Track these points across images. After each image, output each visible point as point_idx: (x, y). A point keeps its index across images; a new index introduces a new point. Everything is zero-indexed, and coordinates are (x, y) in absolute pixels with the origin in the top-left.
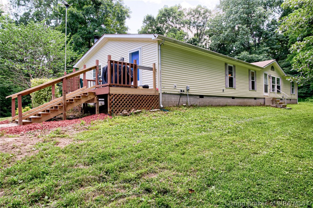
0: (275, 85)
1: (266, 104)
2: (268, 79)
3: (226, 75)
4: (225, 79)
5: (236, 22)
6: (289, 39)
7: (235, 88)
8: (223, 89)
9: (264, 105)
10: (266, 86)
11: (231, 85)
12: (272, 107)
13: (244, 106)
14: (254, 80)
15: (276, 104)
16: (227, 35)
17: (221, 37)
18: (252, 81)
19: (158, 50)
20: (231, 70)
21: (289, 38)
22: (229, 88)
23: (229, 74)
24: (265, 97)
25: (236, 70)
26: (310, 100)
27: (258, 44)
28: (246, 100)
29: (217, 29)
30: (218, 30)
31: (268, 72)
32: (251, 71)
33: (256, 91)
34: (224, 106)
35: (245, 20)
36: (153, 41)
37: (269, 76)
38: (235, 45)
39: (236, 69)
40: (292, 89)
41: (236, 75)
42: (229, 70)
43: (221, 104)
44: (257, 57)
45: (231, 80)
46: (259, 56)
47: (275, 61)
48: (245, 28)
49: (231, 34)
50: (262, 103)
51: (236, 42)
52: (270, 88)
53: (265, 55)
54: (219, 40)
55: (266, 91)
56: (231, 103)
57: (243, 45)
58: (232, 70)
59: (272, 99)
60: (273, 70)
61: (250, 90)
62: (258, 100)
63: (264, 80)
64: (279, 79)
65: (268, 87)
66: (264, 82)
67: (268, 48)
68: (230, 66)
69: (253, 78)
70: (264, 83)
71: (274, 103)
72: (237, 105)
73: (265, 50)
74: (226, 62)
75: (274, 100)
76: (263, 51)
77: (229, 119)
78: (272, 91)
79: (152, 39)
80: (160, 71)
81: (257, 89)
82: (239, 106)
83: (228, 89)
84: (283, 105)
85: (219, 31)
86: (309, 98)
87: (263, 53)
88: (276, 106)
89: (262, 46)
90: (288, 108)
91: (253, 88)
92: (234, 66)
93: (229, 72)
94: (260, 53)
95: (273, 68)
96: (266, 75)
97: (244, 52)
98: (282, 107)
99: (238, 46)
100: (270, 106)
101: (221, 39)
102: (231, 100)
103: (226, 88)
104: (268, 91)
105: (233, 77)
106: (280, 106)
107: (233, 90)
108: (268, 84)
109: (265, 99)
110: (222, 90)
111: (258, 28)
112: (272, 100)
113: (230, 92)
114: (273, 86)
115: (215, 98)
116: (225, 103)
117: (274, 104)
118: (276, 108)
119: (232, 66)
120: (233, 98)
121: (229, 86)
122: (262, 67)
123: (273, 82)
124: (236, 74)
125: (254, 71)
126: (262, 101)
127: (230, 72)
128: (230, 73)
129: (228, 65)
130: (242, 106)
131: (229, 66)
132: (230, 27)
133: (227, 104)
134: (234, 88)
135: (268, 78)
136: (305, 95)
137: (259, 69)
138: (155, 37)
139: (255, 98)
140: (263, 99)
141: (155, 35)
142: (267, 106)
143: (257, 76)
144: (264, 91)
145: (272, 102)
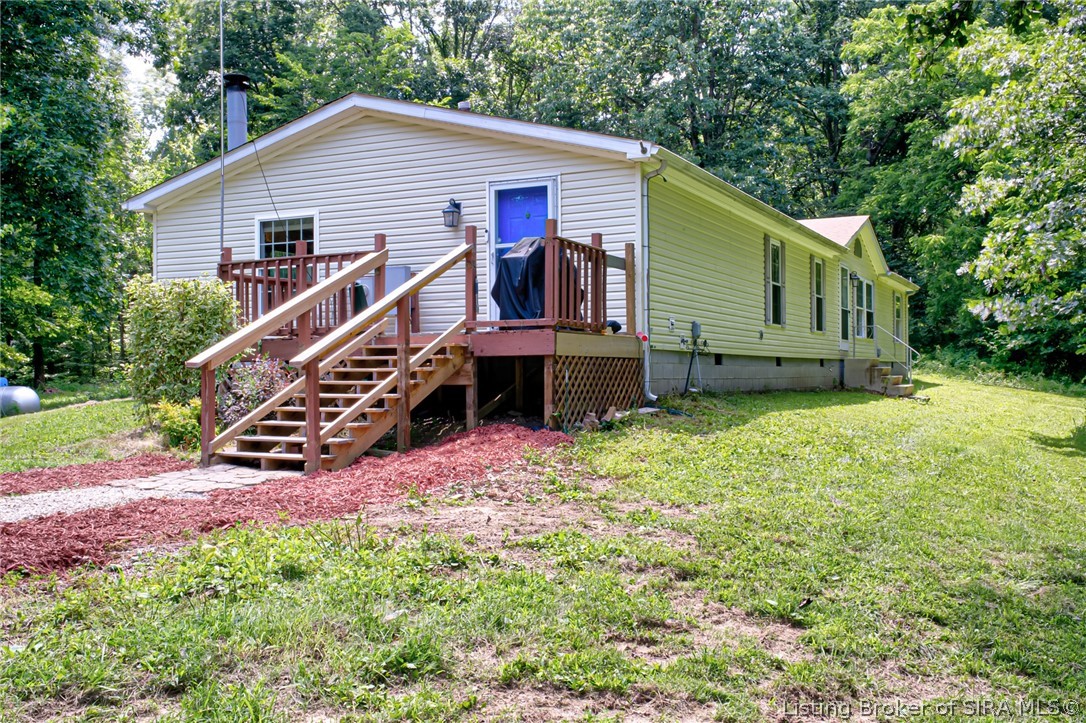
0: (862, 311)
1: (849, 382)
2: (848, 289)
3: (767, 280)
4: (764, 294)
8: (761, 331)
9: (841, 386)
10: (845, 315)
12: (870, 392)
14: (820, 295)
15: (884, 385)
18: (817, 298)
19: (643, 196)
20: (775, 258)
22: (772, 327)
23: (772, 276)
24: (845, 358)
25: (786, 261)
28: (803, 369)
32: (815, 260)
33: (824, 335)
36: (633, 165)
37: (851, 279)
40: (897, 321)
41: (786, 277)
42: (772, 260)
43: (756, 384)
50: (838, 380)
52: (852, 322)
55: (845, 336)
56: (774, 382)
59: (868, 365)
61: (813, 330)
62: (827, 369)
63: (841, 294)
64: (871, 286)
65: (849, 319)
66: (840, 299)
69: (818, 288)
70: (840, 304)
71: (876, 379)
72: (787, 387)
74: (768, 233)
75: (875, 369)
78: (857, 335)
79: (628, 156)
80: (646, 272)
81: (827, 328)
82: (792, 390)
83: (770, 331)
84: (906, 388)
88: (883, 391)
90: (923, 397)
91: (819, 323)
92: (783, 245)
93: (772, 265)
95: (857, 246)
98: (902, 393)
100: (863, 391)
102: (775, 368)
103: (766, 327)
104: (849, 332)
105: (780, 284)
106: (898, 389)
107: (781, 331)
108: (849, 309)
109: (845, 362)
110: (759, 335)
112: (867, 369)
114: (859, 315)
115: (745, 362)
116: (763, 384)
117: (877, 385)
119: (779, 245)
120: (779, 361)
121: (773, 321)
123: (859, 300)
125: (821, 261)
126: (836, 372)
129: (772, 241)
130: (795, 391)
131: (772, 245)
134: (782, 325)
135: (849, 285)
138: (644, 151)
139: (821, 363)
140: (838, 364)
141: (647, 145)
142: (856, 390)
144: (840, 335)
145: (868, 374)
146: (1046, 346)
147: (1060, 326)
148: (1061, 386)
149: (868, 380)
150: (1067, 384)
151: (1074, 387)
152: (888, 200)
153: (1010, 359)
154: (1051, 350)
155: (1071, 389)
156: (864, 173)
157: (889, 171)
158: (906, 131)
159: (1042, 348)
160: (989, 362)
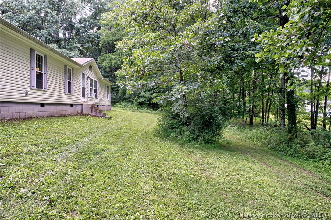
0: (92, 89)
1: (84, 112)
2: (86, 81)
3: (32, 69)
4: (29, 74)
5: (44, 4)
6: (100, 41)
7: (45, 90)
8: (27, 91)
9: (81, 114)
10: (84, 89)
11: (40, 85)
12: (91, 116)
13: (57, 117)
14: (71, 80)
15: (96, 113)
16: (31, 18)
17: (20, 17)
18: (68, 81)
20: (40, 61)
21: (100, 39)
22: (36, 90)
23: (37, 68)
24: (83, 104)
25: (48, 63)
26: (119, 105)
27: (69, 39)
28: (60, 107)
29: (16, 5)
30: (16, 8)
31: (85, 72)
32: (68, 67)
33: (73, 95)
34: (27, 119)
35: (55, 6)
37: (87, 77)
38: (41, 34)
39: (48, 61)
40: (107, 93)
41: (48, 70)
42: (37, 61)
43: (23, 115)
44: (68, 54)
45: (40, 76)
46: (70, 52)
47: (94, 60)
48: (54, 14)
49: (36, 18)
50: (80, 111)
51: (42, 30)
52: (87, 91)
53: (77, 52)
54: (17, 22)
55: (84, 96)
56: (39, 114)
57: (50, 35)
58: (42, 63)
59: (90, 106)
60: (91, 70)
61: (66, 93)
62: (74, 108)
63: (82, 82)
64: (96, 81)
65: (86, 91)
66: (82, 83)
67: (80, 45)
68: (39, 56)
69: (69, 78)
70: (82, 85)
71: (93, 111)
72: (48, 115)
73: (76, 47)
74: (32, 48)
75: (93, 108)
76: (74, 48)
77: (42, 151)
78: (90, 96)
81: (74, 93)
82: (52, 116)
83: (34, 91)
84: (103, 114)
85: (18, 10)
86: (118, 103)
87: (74, 50)
88: (95, 115)
89: (73, 42)
90: (108, 117)
91: (70, 91)
92: (45, 56)
93: (36, 63)
94: (71, 49)
95: (91, 67)
96: (84, 74)
97: (53, 45)
98: (102, 116)
99: (45, 35)
100: (88, 115)
101: (21, 20)
102: (39, 107)
103: (31, 89)
104: (86, 95)
105: (43, 72)
106: (100, 114)
107: (43, 92)
108: (86, 87)
110: (25, 92)
111: (68, 20)
112: (90, 108)
113: (37, 96)
114: (91, 90)
115: (11, 105)
116: (29, 114)
117: (93, 113)
118: (96, 117)
119: (43, 55)
120: (42, 105)
121: (37, 87)
122: (81, 64)
123: (91, 85)
124: (48, 68)
125: (71, 69)
126: (78, 108)
127: (39, 64)
128: (39, 66)
129: (36, 52)
130: (55, 117)
131: (36, 54)
132: (35, 9)
133: (33, 115)
134: (43, 89)
135: (86, 79)
136: (114, 100)
137: (78, 67)
139: (72, 105)
140: (80, 106)
142: (86, 115)
143: (74, 76)
144: (81, 96)
145: (91, 109)
146: (147, 101)
147: (150, 96)
148: (150, 112)
149: (91, 111)
150: (152, 111)
151: (154, 112)
152: (110, 62)
153: (139, 105)
154: (148, 102)
155: (153, 112)
156: (104, 55)
157: (110, 55)
158: (114, 44)
159: (146, 102)
160: (134, 105)
